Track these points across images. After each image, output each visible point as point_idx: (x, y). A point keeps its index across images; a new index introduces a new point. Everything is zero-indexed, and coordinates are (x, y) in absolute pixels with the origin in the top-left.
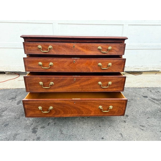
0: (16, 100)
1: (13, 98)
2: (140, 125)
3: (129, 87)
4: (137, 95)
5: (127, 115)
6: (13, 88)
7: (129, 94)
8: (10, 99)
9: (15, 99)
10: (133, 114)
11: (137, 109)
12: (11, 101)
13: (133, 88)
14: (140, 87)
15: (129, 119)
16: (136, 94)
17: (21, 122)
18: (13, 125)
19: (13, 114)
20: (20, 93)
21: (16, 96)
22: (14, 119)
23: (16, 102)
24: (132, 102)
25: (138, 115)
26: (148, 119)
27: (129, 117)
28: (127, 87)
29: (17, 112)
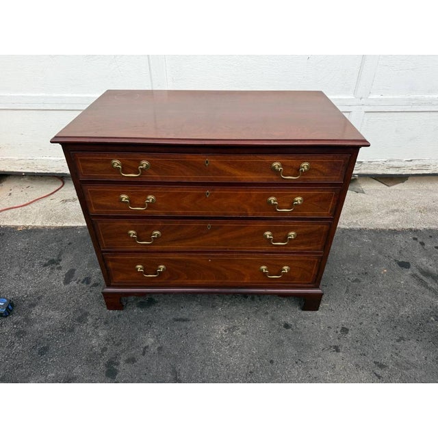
0: (60, 268)
1: (52, 262)
2: (375, 362)
3: (362, 227)
4: (381, 257)
5: (345, 326)
6: (50, 227)
7: (359, 254)
8: (45, 265)
9: (58, 266)
10: (361, 324)
11: (374, 309)
12: (48, 270)
13: (375, 231)
14: (395, 228)
15: (348, 341)
16: (380, 253)
17: (78, 341)
18: (58, 350)
19: (56, 315)
20: (70, 244)
21: (60, 255)
22: (60, 333)
23: (63, 273)
24: (364, 282)
25: (375, 330)
26: (398, 344)
27: (349, 336)
28: (358, 227)
29: (67, 309)
